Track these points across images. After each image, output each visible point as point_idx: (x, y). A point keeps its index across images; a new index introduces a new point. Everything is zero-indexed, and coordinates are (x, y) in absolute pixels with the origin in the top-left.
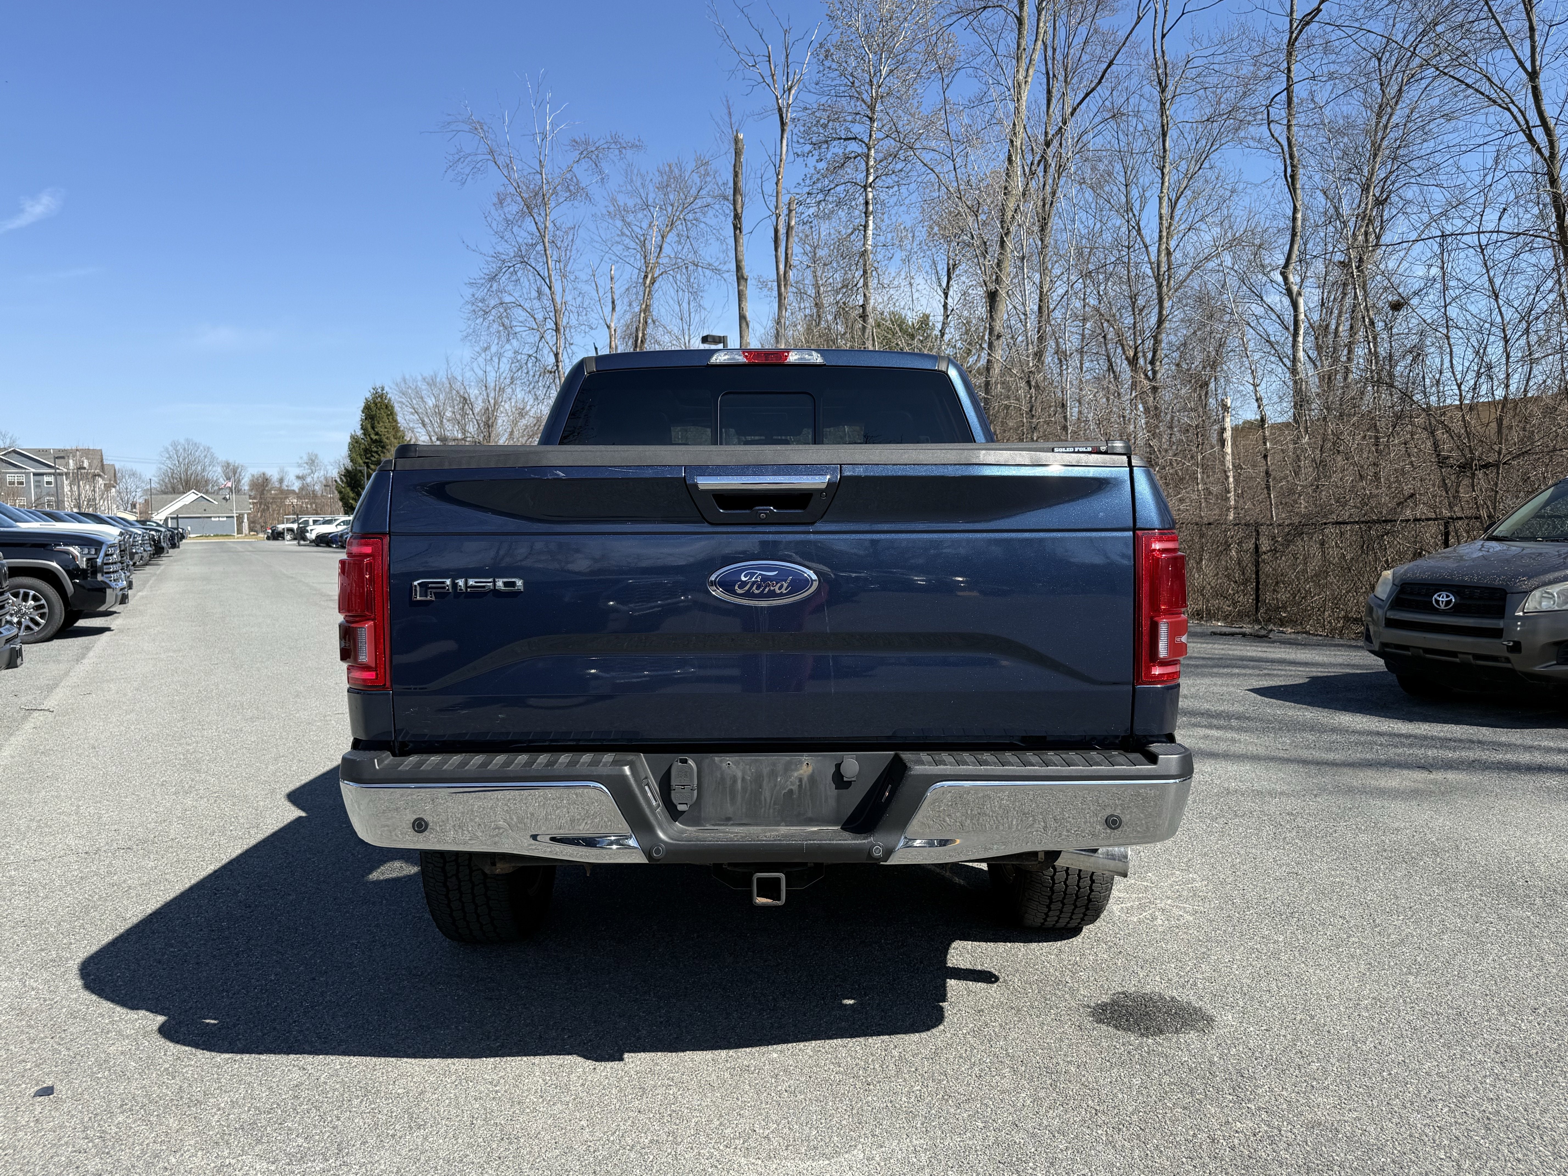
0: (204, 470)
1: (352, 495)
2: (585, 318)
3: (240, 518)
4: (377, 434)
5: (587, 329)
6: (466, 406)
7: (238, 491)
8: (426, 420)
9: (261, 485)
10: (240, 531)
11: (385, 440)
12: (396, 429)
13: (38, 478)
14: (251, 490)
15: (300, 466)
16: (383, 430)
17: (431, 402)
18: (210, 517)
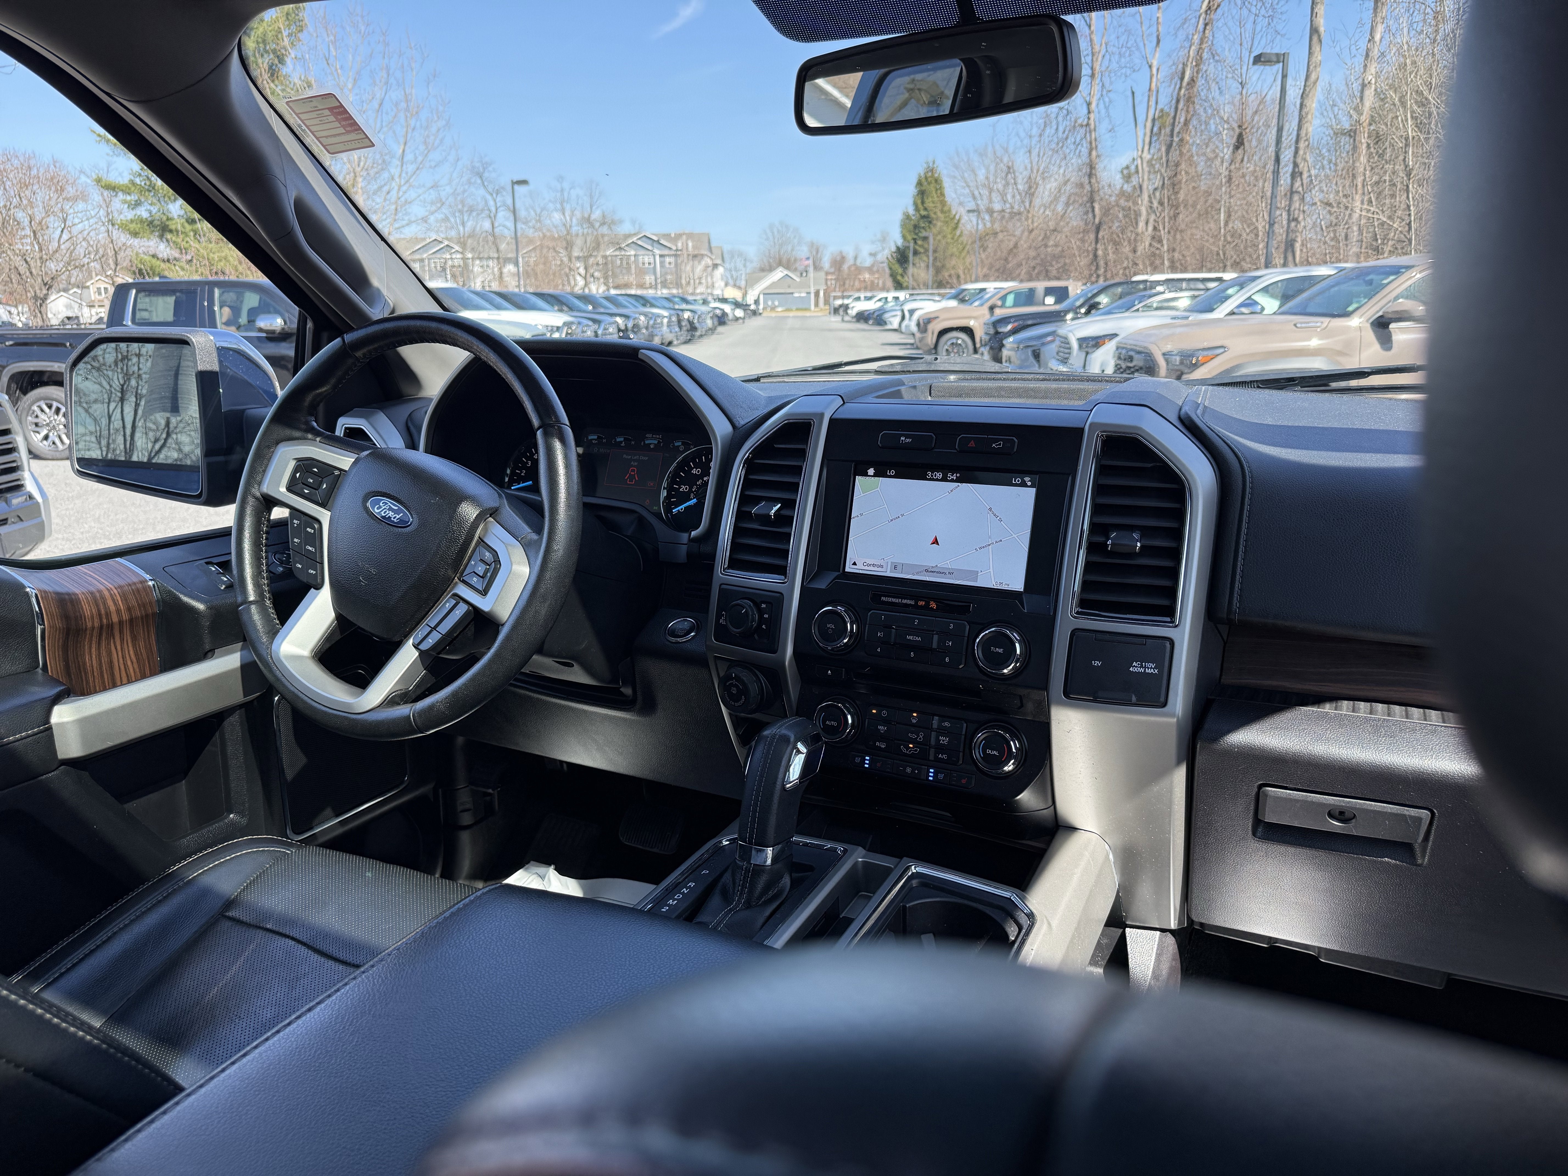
0: (792, 250)
1: (900, 271)
2: (1128, 59)
3: (817, 294)
4: (925, 209)
5: (1129, 72)
6: (1009, 176)
7: (817, 268)
8: (976, 193)
9: (838, 262)
10: (817, 305)
11: (933, 215)
12: (943, 203)
13: (662, 259)
14: (831, 267)
15: (873, 242)
16: (931, 205)
17: (981, 174)
18: (792, 293)
